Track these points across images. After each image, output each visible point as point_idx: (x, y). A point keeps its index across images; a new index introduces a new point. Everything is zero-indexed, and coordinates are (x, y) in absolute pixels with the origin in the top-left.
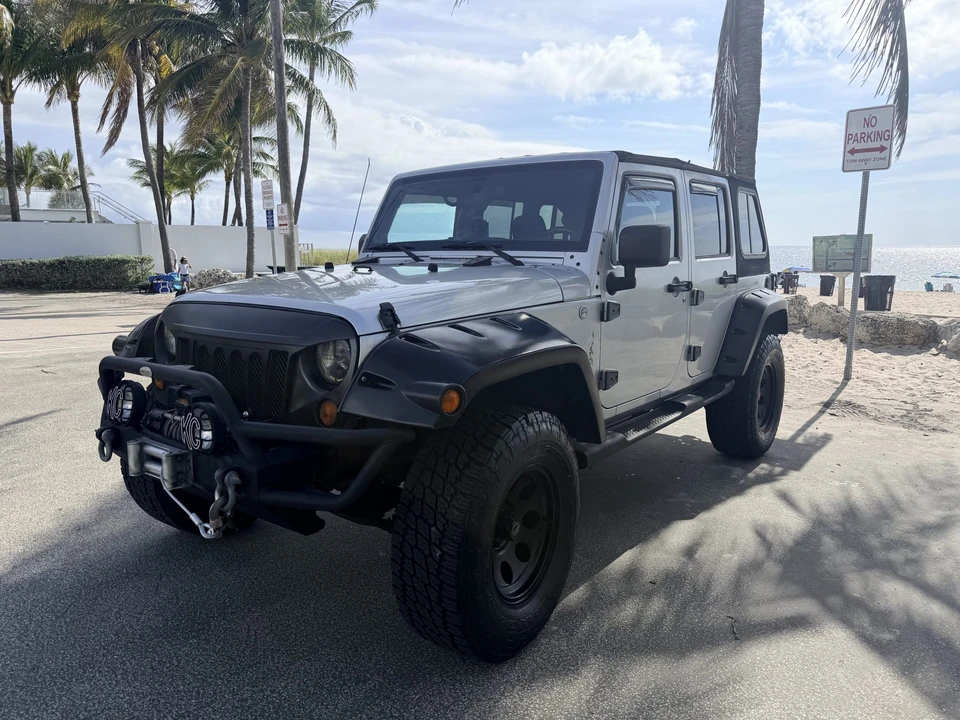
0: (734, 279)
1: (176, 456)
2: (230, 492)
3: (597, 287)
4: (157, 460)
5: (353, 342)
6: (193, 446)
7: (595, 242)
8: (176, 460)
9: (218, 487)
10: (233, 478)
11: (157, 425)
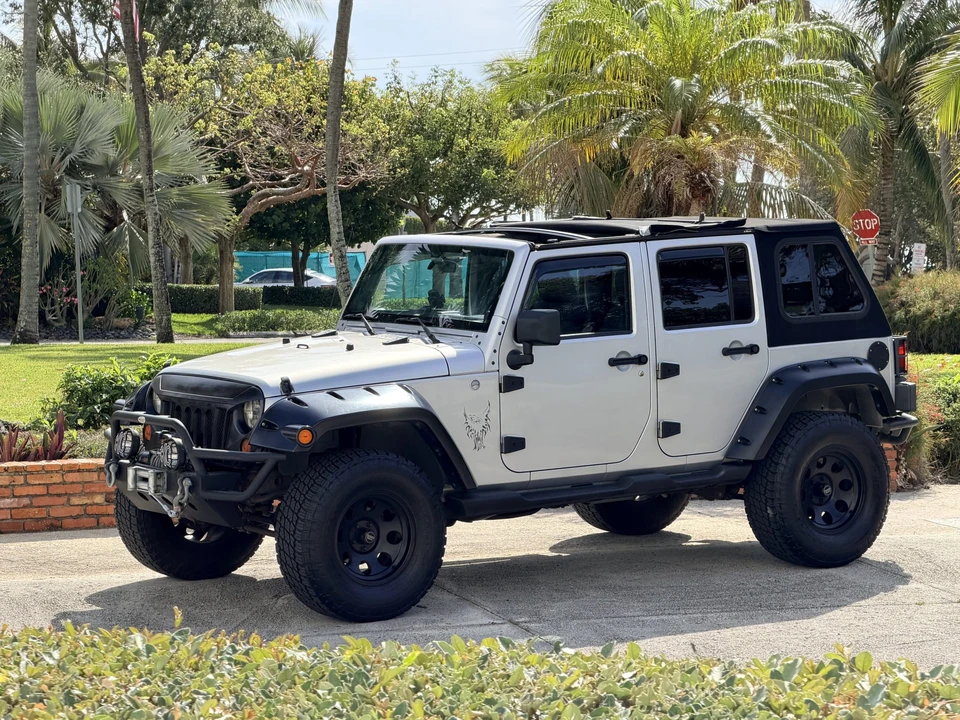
0: (753, 349)
1: (158, 474)
2: (186, 489)
3: (493, 363)
4: (145, 480)
5: (262, 401)
6: (167, 464)
7: (496, 324)
8: (158, 476)
9: (180, 488)
10: (187, 483)
11: (146, 460)
